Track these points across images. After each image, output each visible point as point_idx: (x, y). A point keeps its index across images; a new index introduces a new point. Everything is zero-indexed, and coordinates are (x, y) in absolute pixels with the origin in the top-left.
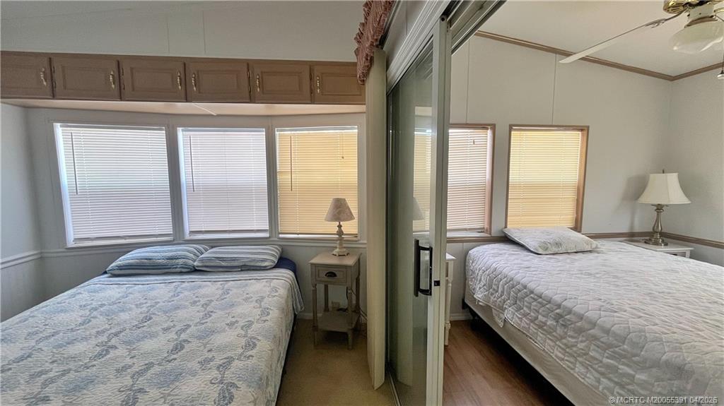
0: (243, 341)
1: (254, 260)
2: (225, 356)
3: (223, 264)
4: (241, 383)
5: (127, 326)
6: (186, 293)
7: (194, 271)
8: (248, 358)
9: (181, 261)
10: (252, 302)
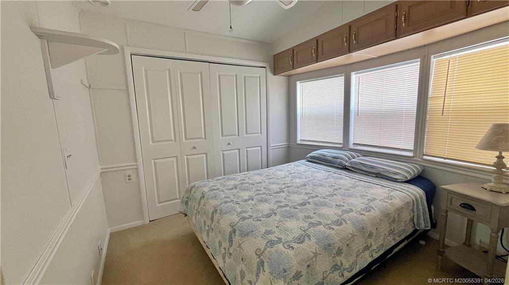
0: (335, 218)
1: (388, 171)
2: (319, 220)
3: (364, 168)
4: (314, 238)
5: (295, 185)
6: (332, 180)
7: (345, 168)
8: (330, 229)
9: (339, 160)
10: (365, 199)
